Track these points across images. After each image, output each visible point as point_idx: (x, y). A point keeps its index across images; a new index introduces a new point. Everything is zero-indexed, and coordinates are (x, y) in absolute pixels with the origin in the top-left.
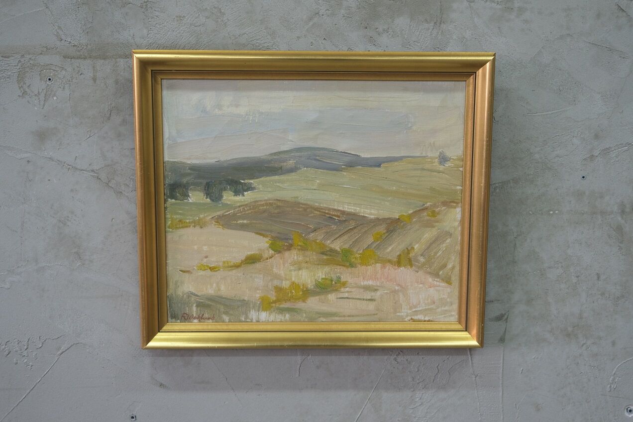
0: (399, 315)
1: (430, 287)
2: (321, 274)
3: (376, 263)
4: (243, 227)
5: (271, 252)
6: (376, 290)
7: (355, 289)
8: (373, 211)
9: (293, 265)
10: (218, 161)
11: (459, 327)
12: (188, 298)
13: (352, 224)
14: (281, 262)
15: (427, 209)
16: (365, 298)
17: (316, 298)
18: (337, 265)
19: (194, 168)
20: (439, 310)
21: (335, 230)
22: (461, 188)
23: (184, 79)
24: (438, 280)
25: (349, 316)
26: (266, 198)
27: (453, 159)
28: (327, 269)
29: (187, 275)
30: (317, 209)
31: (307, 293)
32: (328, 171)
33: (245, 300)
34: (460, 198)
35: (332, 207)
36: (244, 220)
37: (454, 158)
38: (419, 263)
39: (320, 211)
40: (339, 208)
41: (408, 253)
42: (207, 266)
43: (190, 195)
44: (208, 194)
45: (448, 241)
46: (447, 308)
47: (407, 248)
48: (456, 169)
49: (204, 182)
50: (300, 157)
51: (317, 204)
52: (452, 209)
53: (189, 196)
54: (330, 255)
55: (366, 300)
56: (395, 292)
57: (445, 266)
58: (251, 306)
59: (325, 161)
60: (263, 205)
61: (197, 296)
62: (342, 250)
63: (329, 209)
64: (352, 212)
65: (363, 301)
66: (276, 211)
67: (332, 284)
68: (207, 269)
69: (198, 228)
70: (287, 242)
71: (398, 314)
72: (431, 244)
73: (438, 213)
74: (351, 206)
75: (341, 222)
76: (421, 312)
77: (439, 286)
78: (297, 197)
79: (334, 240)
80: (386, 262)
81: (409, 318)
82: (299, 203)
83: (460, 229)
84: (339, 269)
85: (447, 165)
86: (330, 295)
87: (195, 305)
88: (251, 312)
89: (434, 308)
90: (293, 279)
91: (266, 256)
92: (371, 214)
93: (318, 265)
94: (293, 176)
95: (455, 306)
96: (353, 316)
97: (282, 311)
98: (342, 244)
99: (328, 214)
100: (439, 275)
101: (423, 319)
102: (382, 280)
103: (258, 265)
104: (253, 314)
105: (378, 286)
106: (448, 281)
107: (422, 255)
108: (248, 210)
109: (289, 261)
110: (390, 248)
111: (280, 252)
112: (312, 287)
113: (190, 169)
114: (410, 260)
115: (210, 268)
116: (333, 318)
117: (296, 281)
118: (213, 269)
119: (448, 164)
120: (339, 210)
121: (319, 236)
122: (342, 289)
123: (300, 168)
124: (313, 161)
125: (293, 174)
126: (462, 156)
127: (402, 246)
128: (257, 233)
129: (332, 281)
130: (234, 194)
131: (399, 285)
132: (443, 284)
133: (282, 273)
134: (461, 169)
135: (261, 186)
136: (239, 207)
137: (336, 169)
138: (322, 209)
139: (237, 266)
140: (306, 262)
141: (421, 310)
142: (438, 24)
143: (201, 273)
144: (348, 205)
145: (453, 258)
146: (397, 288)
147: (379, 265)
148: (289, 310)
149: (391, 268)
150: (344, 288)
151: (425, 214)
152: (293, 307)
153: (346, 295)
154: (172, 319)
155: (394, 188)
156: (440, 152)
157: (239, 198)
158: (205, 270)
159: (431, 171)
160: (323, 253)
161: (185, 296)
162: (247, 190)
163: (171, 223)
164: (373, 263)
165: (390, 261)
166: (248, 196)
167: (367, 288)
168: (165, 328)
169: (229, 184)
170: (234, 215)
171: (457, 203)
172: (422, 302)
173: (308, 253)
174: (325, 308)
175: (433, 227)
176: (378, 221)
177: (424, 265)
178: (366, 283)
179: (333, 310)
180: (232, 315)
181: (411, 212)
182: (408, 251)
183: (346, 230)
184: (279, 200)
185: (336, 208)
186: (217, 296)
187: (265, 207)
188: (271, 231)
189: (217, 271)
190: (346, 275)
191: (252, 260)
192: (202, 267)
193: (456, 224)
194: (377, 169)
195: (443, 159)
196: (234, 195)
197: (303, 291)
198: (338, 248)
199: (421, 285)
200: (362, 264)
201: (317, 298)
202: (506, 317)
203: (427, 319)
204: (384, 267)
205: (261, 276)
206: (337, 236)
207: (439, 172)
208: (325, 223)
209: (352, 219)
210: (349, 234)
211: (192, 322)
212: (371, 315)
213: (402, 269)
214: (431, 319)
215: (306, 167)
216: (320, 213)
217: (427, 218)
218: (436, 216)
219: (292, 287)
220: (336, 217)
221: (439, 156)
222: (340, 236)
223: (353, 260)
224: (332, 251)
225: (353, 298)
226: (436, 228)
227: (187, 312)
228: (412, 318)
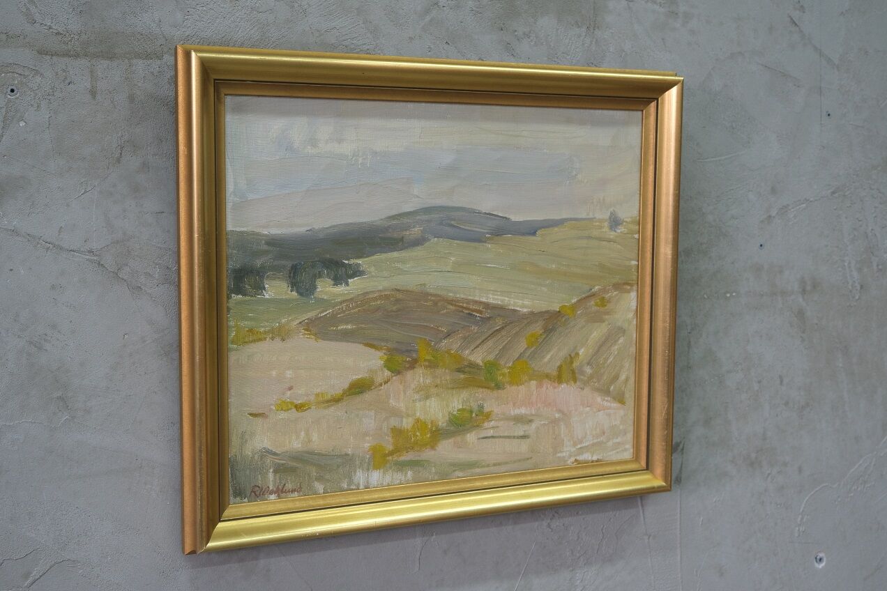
0: (561, 457)
1: (599, 411)
2: (456, 403)
3: (530, 380)
4: (346, 336)
5: (387, 373)
6: (531, 421)
7: (502, 422)
8: (526, 303)
9: (418, 392)
10: (311, 230)
12: (261, 459)
13: (499, 323)
14: (401, 387)
15: (594, 295)
16: (516, 434)
17: (450, 441)
18: (479, 387)
19: (273, 242)
20: (610, 443)
21: (476, 333)
22: (637, 263)
23: (259, 96)
24: (609, 399)
25: (495, 465)
26: (381, 288)
27: (626, 222)
28: (465, 394)
29: (259, 420)
30: (451, 302)
31: (438, 434)
32: (467, 243)
33: (347, 455)
34: (634, 277)
35: (472, 298)
36: (347, 323)
37: (628, 220)
38: (585, 376)
39: (456, 306)
40: (481, 300)
41: (572, 362)
42: (292, 403)
43: (267, 286)
44: (294, 285)
45: (621, 341)
46: (619, 440)
47: (570, 355)
48: (630, 236)
49: (289, 264)
50: (429, 221)
51: (451, 294)
52: (626, 295)
53: (264, 288)
54: (470, 373)
56: (555, 422)
57: (616, 377)
58: (357, 463)
59: (463, 227)
60: (375, 299)
61: (275, 454)
62: (485, 364)
63: (468, 302)
64: (498, 305)
65: (513, 440)
66: (394, 308)
67: (471, 417)
68: (291, 409)
69: (278, 339)
70: (409, 357)
71: (559, 455)
72: (601, 346)
73: (609, 301)
74: (497, 295)
75: (485, 320)
76: (587, 449)
77: (609, 408)
78: (424, 285)
79: (475, 348)
80: (543, 377)
81: (573, 459)
82: (428, 294)
83: (635, 322)
84: (481, 393)
85: (619, 231)
86: (468, 435)
87: (271, 471)
88: (358, 473)
89: (604, 440)
90: (418, 414)
91: (379, 379)
92: (523, 306)
93: (453, 389)
94: (418, 252)
95: (630, 436)
96: (499, 464)
97: (401, 466)
98: (485, 354)
99: (467, 308)
100: (609, 391)
101: (590, 458)
102: (539, 405)
103: (367, 396)
104: (360, 477)
105: (532, 415)
106: (621, 400)
107: (588, 364)
108: (353, 308)
109: (413, 386)
110: (548, 357)
111: (398, 373)
112: (445, 424)
113: (268, 243)
114: (573, 372)
115: (296, 406)
116: (473, 470)
117: (422, 418)
118: (300, 408)
119: (621, 229)
120: (481, 302)
121: (453, 344)
122: (486, 425)
123: (429, 240)
124: (447, 228)
125: (419, 248)
126: (638, 218)
127: (564, 353)
128: (367, 345)
129: (471, 412)
130: (332, 282)
131: (560, 411)
132: (615, 405)
133: (402, 406)
134: (636, 236)
135: (373, 269)
136: (341, 303)
137: (478, 239)
138: (458, 301)
139: (336, 400)
140: (436, 386)
141: (588, 446)
142: (592, 29)
143: (283, 415)
144: (493, 294)
146: (557, 416)
147: (534, 383)
148: (413, 464)
149: (549, 386)
150: (488, 421)
151: (593, 303)
152: (418, 458)
153: (491, 433)
154: (235, 497)
155: (554, 266)
156: (611, 213)
157: (341, 289)
158: (288, 410)
159: (600, 239)
160: (459, 370)
161: (256, 458)
162: (352, 276)
163: (236, 335)
164: (526, 381)
165: (548, 376)
166: (355, 286)
167: (519, 419)
168: (227, 513)
169: (327, 268)
170: (333, 316)
171: (630, 285)
172: (588, 434)
173: (439, 371)
174: (462, 456)
175: (602, 321)
176: (533, 316)
177: (591, 377)
178: (517, 411)
179: (473, 457)
180: (328, 481)
181: (574, 301)
182: (571, 358)
183: (490, 333)
184: (398, 290)
185: (477, 299)
186: (308, 453)
187: (379, 302)
188: (387, 341)
189: (306, 410)
190: (492, 403)
191: (359, 388)
192: (284, 406)
193: (631, 315)
194: (531, 238)
195: (615, 222)
196: (334, 285)
197: (432, 432)
198: (479, 362)
199: (588, 409)
200: (511, 383)
201: (451, 440)
202: (681, 446)
203: (595, 458)
204: (540, 386)
205: (372, 413)
206: (478, 342)
207: (609, 241)
208: (462, 323)
209: (499, 315)
210: (495, 339)
211: (267, 500)
212: (524, 460)
213: (563, 386)
214: (600, 457)
215: (438, 237)
216: (457, 308)
217: (594, 308)
218: (606, 306)
219: (416, 426)
220: (477, 313)
221: (610, 218)
222: (483, 342)
223: (500, 378)
224: (472, 365)
225: (501, 437)
226: (607, 323)
227: (260, 483)
228: (576, 460)
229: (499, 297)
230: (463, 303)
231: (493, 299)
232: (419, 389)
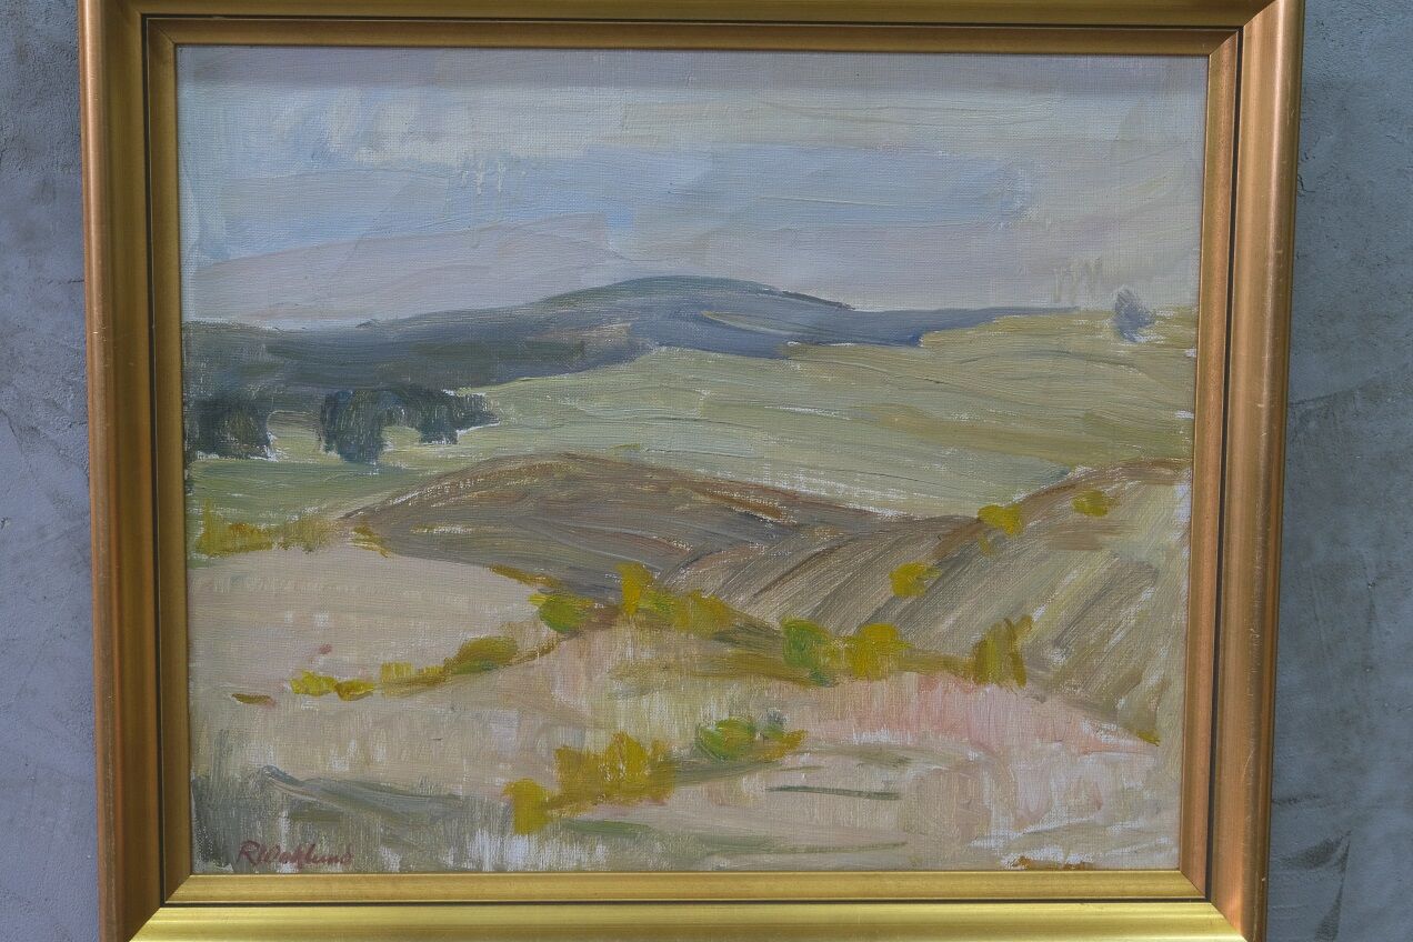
0: (982, 848)
1: (1085, 753)
2: (714, 708)
3: (904, 669)
4: (451, 549)
5: (547, 632)
6: (903, 761)
7: (830, 758)
8: (892, 495)
9: (620, 677)
10: (368, 324)
11: (1182, 886)
12: (263, 789)
13: (823, 538)
14: (581, 664)
15: (1073, 486)
16: (864, 788)
17: (699, 788)
18: (771, 676)
19: (286, 347)
20: (1116, 830)
21: (765, 558)
22: (1189, 415)
23: (252, 45)
24: (1113, 727)
25: (810, 850)
26: (530, 450)
27: (1164, 319)
28: (735, 690)
29: (258, 710)
30: (703, 487)
31: (667, 772)
32: (740, 359)
33: (456, 797)
34: (1185, 450)
35: (755, 480)
36: (453, 522)
37: (1169, 314)
38: (1048, 670)
39: (712, 495)
40: (777, 485)
41: (1012, 637)
42: (329, 681)
43: (272, 437)
44: (333, 436)
45: (1147, 595)
46: (1141, 823)
47: (1007, 621)
48: (1172, 351)
49: (321, 394)
50: (646, 309)
51: (702, 471)
52: (1161, 489)
53: (267, 443)
54: (748, 644)
55: (869, 795)
56: (966, 768)
57: (1135, 679)
58: (478, 815)
59: (732, 324)
60: (518, 474)
61: (292, 781)
62: (788, 628)
63: (745, 488)
64: (822, 498)
65: (857, 799)
66: (563, 495)
67: (752, 742)
68: (327, 692)
69: (296, 549)
70: (599, 601)
71: (977, 843)
72: (1088, 606)
73: (1114, 502)
74: (818, 477)
75: (786, 531)
76: (1053, 836)
77: (1115, 748)
78: (635, 447)
79: (761, 591)
80: (934, 665)
81: (1014, 857)
82: (643, 468)
83: (1185, 553)
84: (775, 691)
85: (1143, 340)
86: (744, 779)
87: (284, 814)
88: (478, 837)
89: (1100, 822)
90: (621, 725)
91: (528, 644)
92: (886, 504)
93: (705, 676)
94: (623, 375)
95: (1171, 817)
96: (822, 850)
97: (580, 833)
98: (787, 605)
99: (740, 503)
100: (1115, 710)
101: (1060, 858)
102: (924, 727)
103: (502, 678)
104: (484, 846)
105: (909, 749)
106: (1146, 731)
107: (1057, 643)
108: (467, 491)
109: (609, 664)
110: (950, 621)
111: (575, 633)
112: (686, 752)
113: (273, 350)
114: (1016, 660)
115: (338, 688)
116: (757, 858)
117: (631, 733)
118: (348, 691)
119: (1146, 336)
120: (776, 492)
121: (709, 579)
122: (788, 760)
123: (645, 350)
124: (691, 325)
125: (623, 367)
126: (1195, 309)
127: (989, 614)
128: (499, 570)
130: (419, 435)
131: (979, 745)
132: (1129, 742)
133: (583, 704)
134: (1191, 352)
135: (512, 409)
136: (439, 478)
137: (769, 351)
138: (719, 486)
139: (430, 682)
140: (666, 668)
141: (1054, 830)
143: (309, 703)
144: (807, 475)
145: (1163, 653)
146: (972, 755)
147: (911, 678)
148: (606, 830)
149: (952, 686)
150: (796, 754)
151: (1069, 504)
152: (626, 820)
153: (800, 779)
154: (206, 860)
155: (965, 416)
156: (1120, 297)
157: (438, 450)
158: (321, 694)
159: (1089, 358)
160: (722, 637)
161: (251, 782)
162: (463, 424)
163: (207, 533)
164: (890, 672)
165: (948, 664)
166: (470, 444)
167: (872, 756)
168: (182, 892)
169: (406, 404)
170: (422, 505)
171: (1177, 467)
172: (1056, 803)
173: (672, 637)
174: (729, 824)
175: (1096, 547)
176: (909, 528)
177: (1064, 675)
178: (868, 737)
179: (758, 830)
180: (410, 846)
181: (1019, 497)
182: (1010, 628)
183: (800, 559)
184: (574, 457)
185: (766, 482)
186: (363, 784)
187: (526, 481)
188: (546, 563)
189: (361, 697)
190: (801, 712)
191: (480, 660)
192: (312, 685)
193: (1174, 537)
194: (905, 351)
195: (1130, 318)
196: (423, 440)
197: (653, 764)
198: (772, 620)
199: (1055, 746)
200: (852, 674)
201: (702, 788)
202: (1340, 852)
203: (1074, 859)
204: (927, 684)
205: (513, 714)
206: (770, 579)
207: (1115, 362)
208: (733, 535)
209: (822, 522)
210: (811, 574)
211: (275, 873)
212: (886, 846)
213: (991, 688)
214: (1087, 860)
215: (668, 345)
216: (717, 501)
217: (1074, 517)
218: (1105, 512)
219: (617, 750)
220: (768, 513)
221: (1117, 309)
222: (780, 578)
223: (826, 660)
224: (754, 628)
225: (825, 790)
226: (1107, 552)
227: (259, 836)
228: (1022, 858)
229: (823, 482)
230: (732, 492)
231: (804, 485)
232: (620, 673)
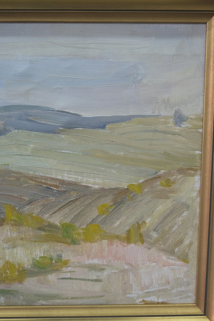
0: (129, 297)
1: (164, 266)
2: (38, 252)
3: (102, 239)
6: (103, 269)
7: (78, 268)
8: (97, 181)
9: (6, 242)
11: (197, 311)
13: (74, 195)
15: (160, 177)
16: (90, 278)
17: (34, 278)
18: (58, 241)
20: (174, 291)
21: (54, 202)
22: (201, 153)
24: (174, 258)
25: (72, 298)
27: (191, 119)
28: (45, 246)
30: (32, 178)
34: (198, 164)
35: (49, 176)
37: (193, 117)
38: (151, 239)
39: (35, 181)
40: (57, 177)
41: (139, 228)
45: (185, 214)
46: (183, 289)
47: (138, 223)
48: (194, 130)
50: (9, 117)
51: (31, 173)
52: (190, 178)
54: (49, 231)
55: (92, 280)
56: (124, 271)
57: (181, 242)
59: (40, 122)
62: (63, 225)
63: (46, 178)
64: (73, 182)
65: (88, 282)
67: (52, 263)
71: (128, 296)
72: (165, 218)
73: (174, 182)
74: (71, 174)
75: (61, 193)
76: (154, 293)
77: (174, 265)
78: (8, 165)
79: (53, 213)
80: (113, 237)
81: (141, 300)
82: (11, 172)
83: (198, 200)
84: (59, 247)
85: (184, 126)
86: (49, 275)
89: (169, 289)
90: (7, 258)
92: (95, 184)
93: (35, 241)
94: (2, 140)
95: (193, 287)
96: (76, 299)
98: (62, 218)
99: (45, 184)
100: (174, 252)
101: (156, 300)
102: (110, 258)
105: (103, 265)
106: (185, 259)
107: (155, 230)
109: (2, 238)
110: (118, 223)
112: (29, 267)
114: (141, 235)
117: (11, 260)
119: (185, 125)
120: (57, 179)
121: (35, 209)
122: (64, 269)
123: (10, 131)
124: (25, 122)
125: (2, 137)
126: (202, 115)
127: (132, 221)
129: (52, 259)
131: (129, 264)
132: (179, 263)
134: (201, 130)
137: (53, 131)
138: (37, 178)
140: (22, 239)
141: (154, 291)
144: (68, 174)
145: (191, 233)
146: (126, 267)
147: (105, 242)
148: (4, 292)
149: (119, 244)
150: (67, 267)
151: (158, 183)
152: (9, 289)
153: (68, 275)
155: (122, 153)
156: (176, 111)
159: (165, 132)
160: (40, 229)
164: (98, 240)
165: (118, 237)
167: (92, 268)
171: (195, 170)
172: (154, 282)
173: (23, 229)
174: (45, 290)
175: (168, 198)
176: (103, 192)
177: (157, 240)
178: (91, 262)
181: (141, 181)
182: (138, 225)
183: (66, 202)
185: (54, 176)
190: (68, 253)
193: (195, 194)
194: (101, 131)
195: (179, 119)
197: (19, 271)
198: (57, 223)
199: (154, 264)
200: (85, 240)
201: (35, 278)
203: (160, 300)
204: (111, 244)
206: (56, 209)
207: (174, 134)
208: (42, 194)
209: (73, 190)
210: (70, 207)
212: (97, 297)
213: (132, 245)
214: (165, 300)
215: (17, 129)
216: (36, 183)
217: (161, 188)
218: (171, 186)
219: (6, 266)
220: (54, 187)
221: (175, 115)
222: (60, 209)
223: (76, 236)
224: (51, 226)
225: (77, 279)
226: (171, 199)
228: (143, 301)
229: (73, 176)
230: (42, 180)
231: (67, 177)
232: (7, 241)
